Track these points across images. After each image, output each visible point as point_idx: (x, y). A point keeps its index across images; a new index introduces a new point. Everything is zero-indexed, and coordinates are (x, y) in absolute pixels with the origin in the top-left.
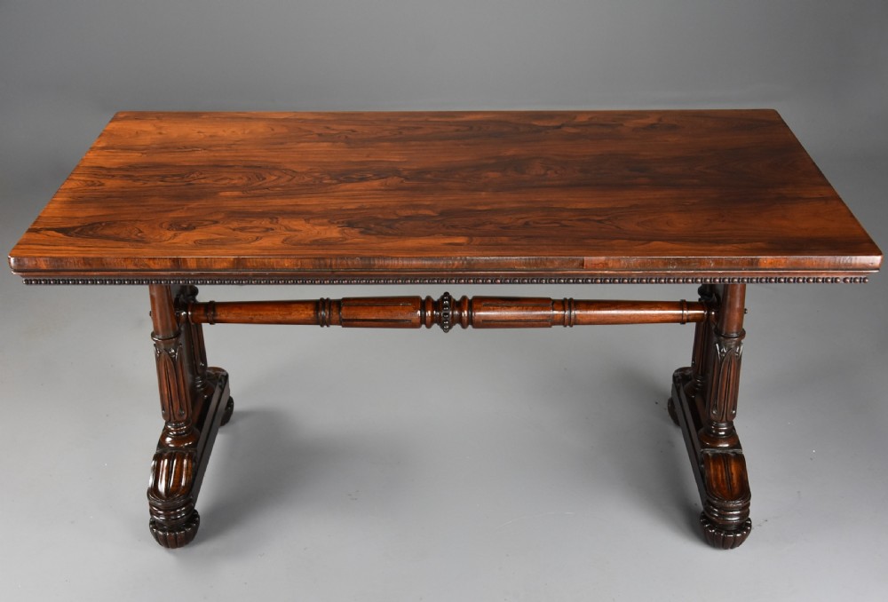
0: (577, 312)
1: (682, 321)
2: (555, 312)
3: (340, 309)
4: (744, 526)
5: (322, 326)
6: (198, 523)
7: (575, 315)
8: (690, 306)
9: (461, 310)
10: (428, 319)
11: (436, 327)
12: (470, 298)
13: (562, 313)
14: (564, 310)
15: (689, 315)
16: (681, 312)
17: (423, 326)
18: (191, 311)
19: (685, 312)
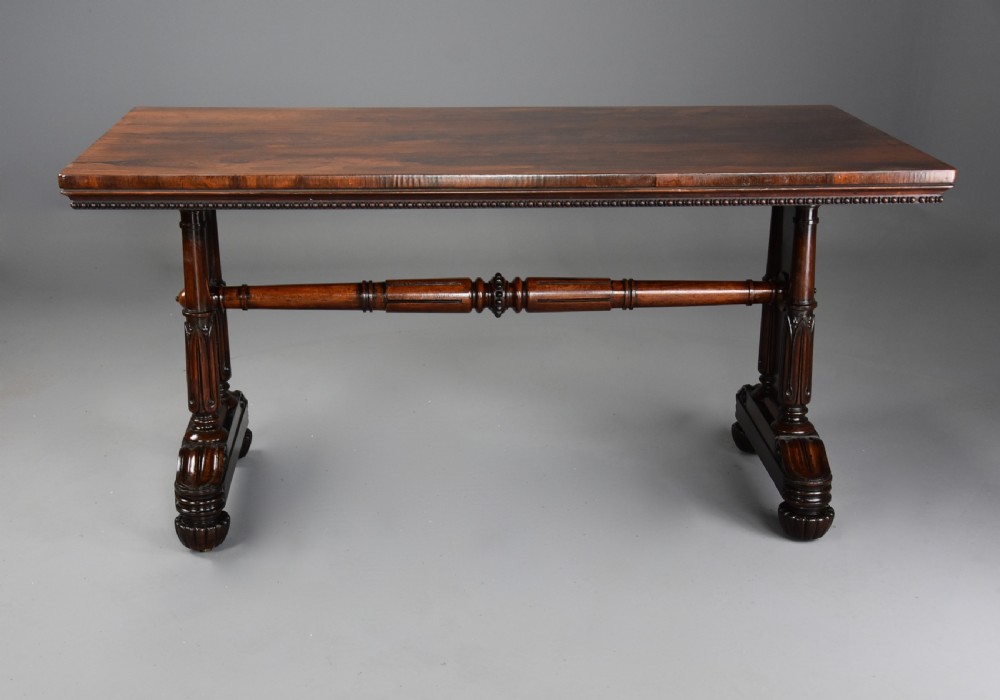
0: (639, 292)
1: (748, 301)
2: (616, 293)
3: (384, 292)
4: (826, 513)
5: (365, 311)
6: (228, 521)
7: (636, 295)
8: (756, 285)
9: (515, 291)
10: (480, 302)
11: (487, 311)
12: (523, 279)
13: (622, 293)
14: (625, 290)
15: (756, 295)
16: (747, 291)
17: (474, 310)
18: (223, 295)
19: (751, 291)
